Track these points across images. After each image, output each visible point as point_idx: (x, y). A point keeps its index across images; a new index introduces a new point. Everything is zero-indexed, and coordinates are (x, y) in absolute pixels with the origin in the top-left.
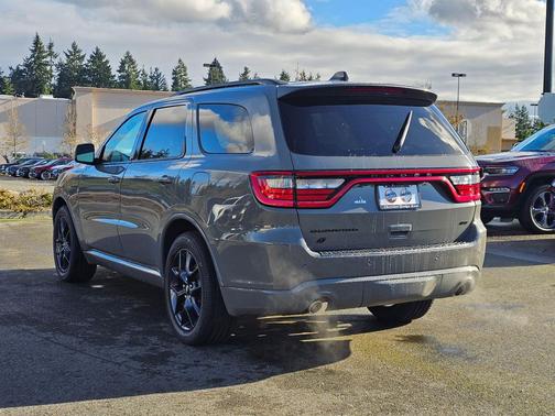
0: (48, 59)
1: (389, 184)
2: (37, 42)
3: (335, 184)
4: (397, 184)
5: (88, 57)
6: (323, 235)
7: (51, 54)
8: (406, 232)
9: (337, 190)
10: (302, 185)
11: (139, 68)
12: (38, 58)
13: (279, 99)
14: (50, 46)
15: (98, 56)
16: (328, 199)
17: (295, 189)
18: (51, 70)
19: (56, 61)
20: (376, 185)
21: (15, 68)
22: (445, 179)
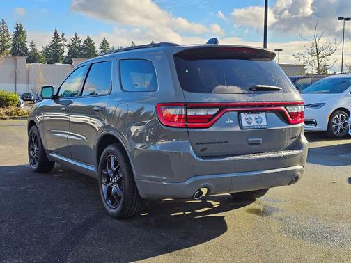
0: (62, 42)
1: (248, 112)
2: (56, 33)
3: (213, 112)
4: (252, 112)
5: (83, 41)
6: (205, 146)
7: (63, 40)
8: (258, 144)
9: (214, 116)
10: (191, 112)
11: (110, 47)
12: (56, 42)
13: (174, 55)
14: (63, 35)
15: (89, 41)
16: (208, 122)
17: (186, 115)
18: (63, 49)
19: (66, 43)
20: (240, 112)
21: (45, 47)
22: (283, 108)
